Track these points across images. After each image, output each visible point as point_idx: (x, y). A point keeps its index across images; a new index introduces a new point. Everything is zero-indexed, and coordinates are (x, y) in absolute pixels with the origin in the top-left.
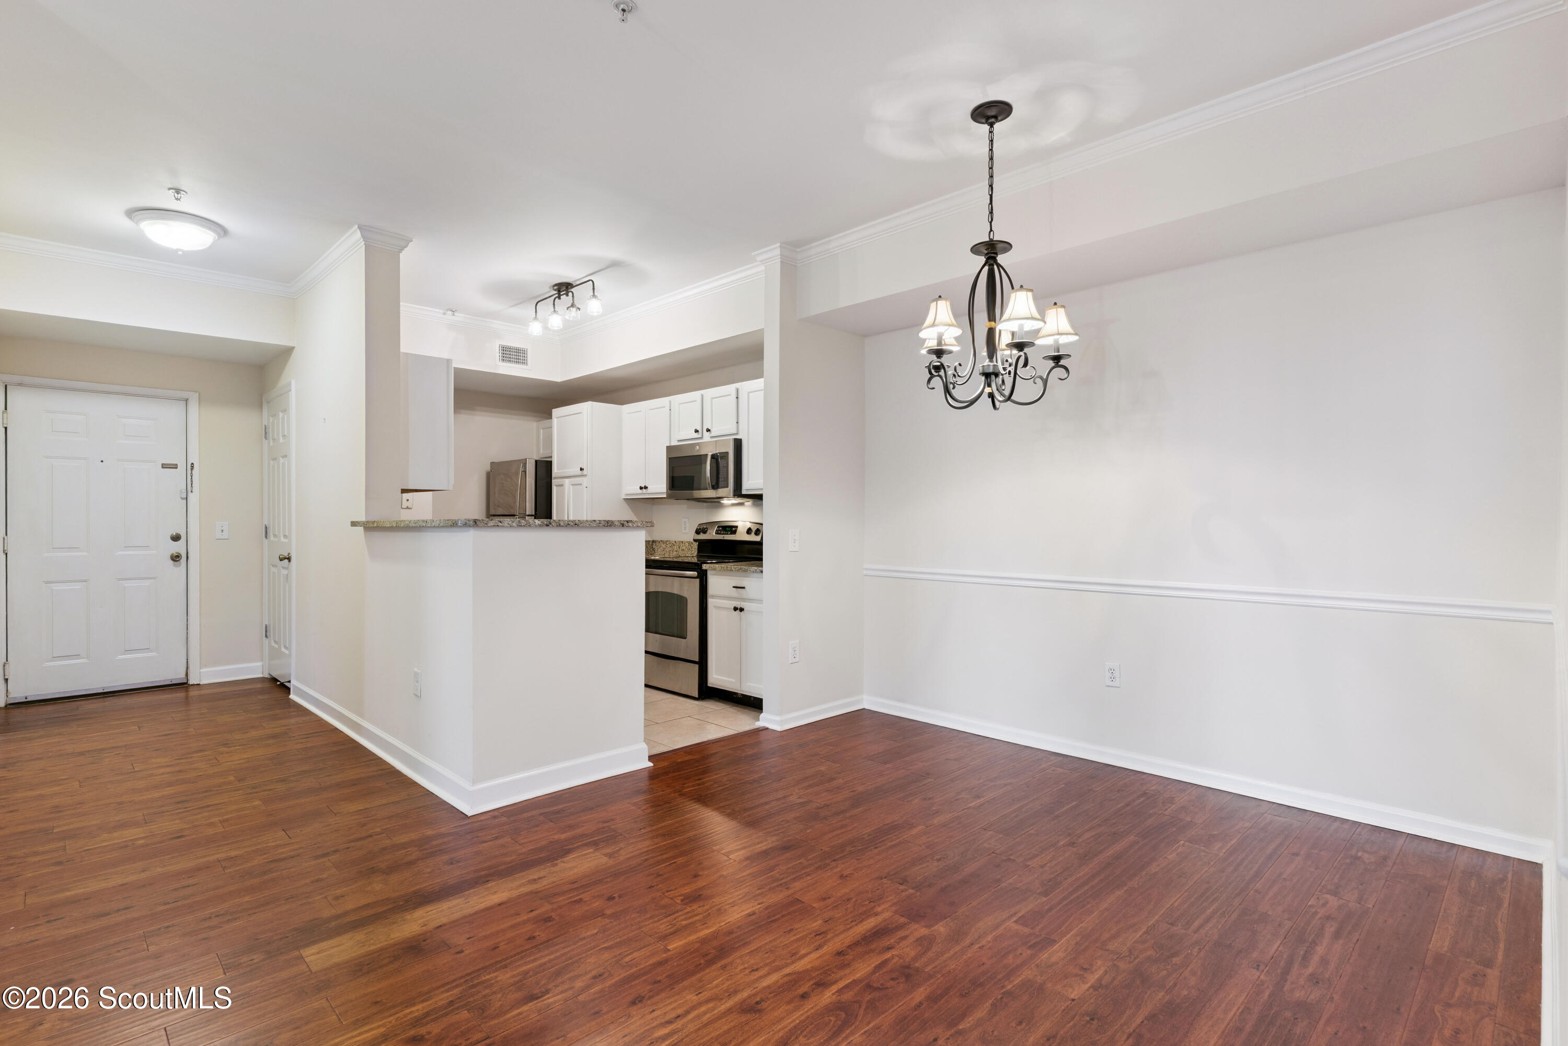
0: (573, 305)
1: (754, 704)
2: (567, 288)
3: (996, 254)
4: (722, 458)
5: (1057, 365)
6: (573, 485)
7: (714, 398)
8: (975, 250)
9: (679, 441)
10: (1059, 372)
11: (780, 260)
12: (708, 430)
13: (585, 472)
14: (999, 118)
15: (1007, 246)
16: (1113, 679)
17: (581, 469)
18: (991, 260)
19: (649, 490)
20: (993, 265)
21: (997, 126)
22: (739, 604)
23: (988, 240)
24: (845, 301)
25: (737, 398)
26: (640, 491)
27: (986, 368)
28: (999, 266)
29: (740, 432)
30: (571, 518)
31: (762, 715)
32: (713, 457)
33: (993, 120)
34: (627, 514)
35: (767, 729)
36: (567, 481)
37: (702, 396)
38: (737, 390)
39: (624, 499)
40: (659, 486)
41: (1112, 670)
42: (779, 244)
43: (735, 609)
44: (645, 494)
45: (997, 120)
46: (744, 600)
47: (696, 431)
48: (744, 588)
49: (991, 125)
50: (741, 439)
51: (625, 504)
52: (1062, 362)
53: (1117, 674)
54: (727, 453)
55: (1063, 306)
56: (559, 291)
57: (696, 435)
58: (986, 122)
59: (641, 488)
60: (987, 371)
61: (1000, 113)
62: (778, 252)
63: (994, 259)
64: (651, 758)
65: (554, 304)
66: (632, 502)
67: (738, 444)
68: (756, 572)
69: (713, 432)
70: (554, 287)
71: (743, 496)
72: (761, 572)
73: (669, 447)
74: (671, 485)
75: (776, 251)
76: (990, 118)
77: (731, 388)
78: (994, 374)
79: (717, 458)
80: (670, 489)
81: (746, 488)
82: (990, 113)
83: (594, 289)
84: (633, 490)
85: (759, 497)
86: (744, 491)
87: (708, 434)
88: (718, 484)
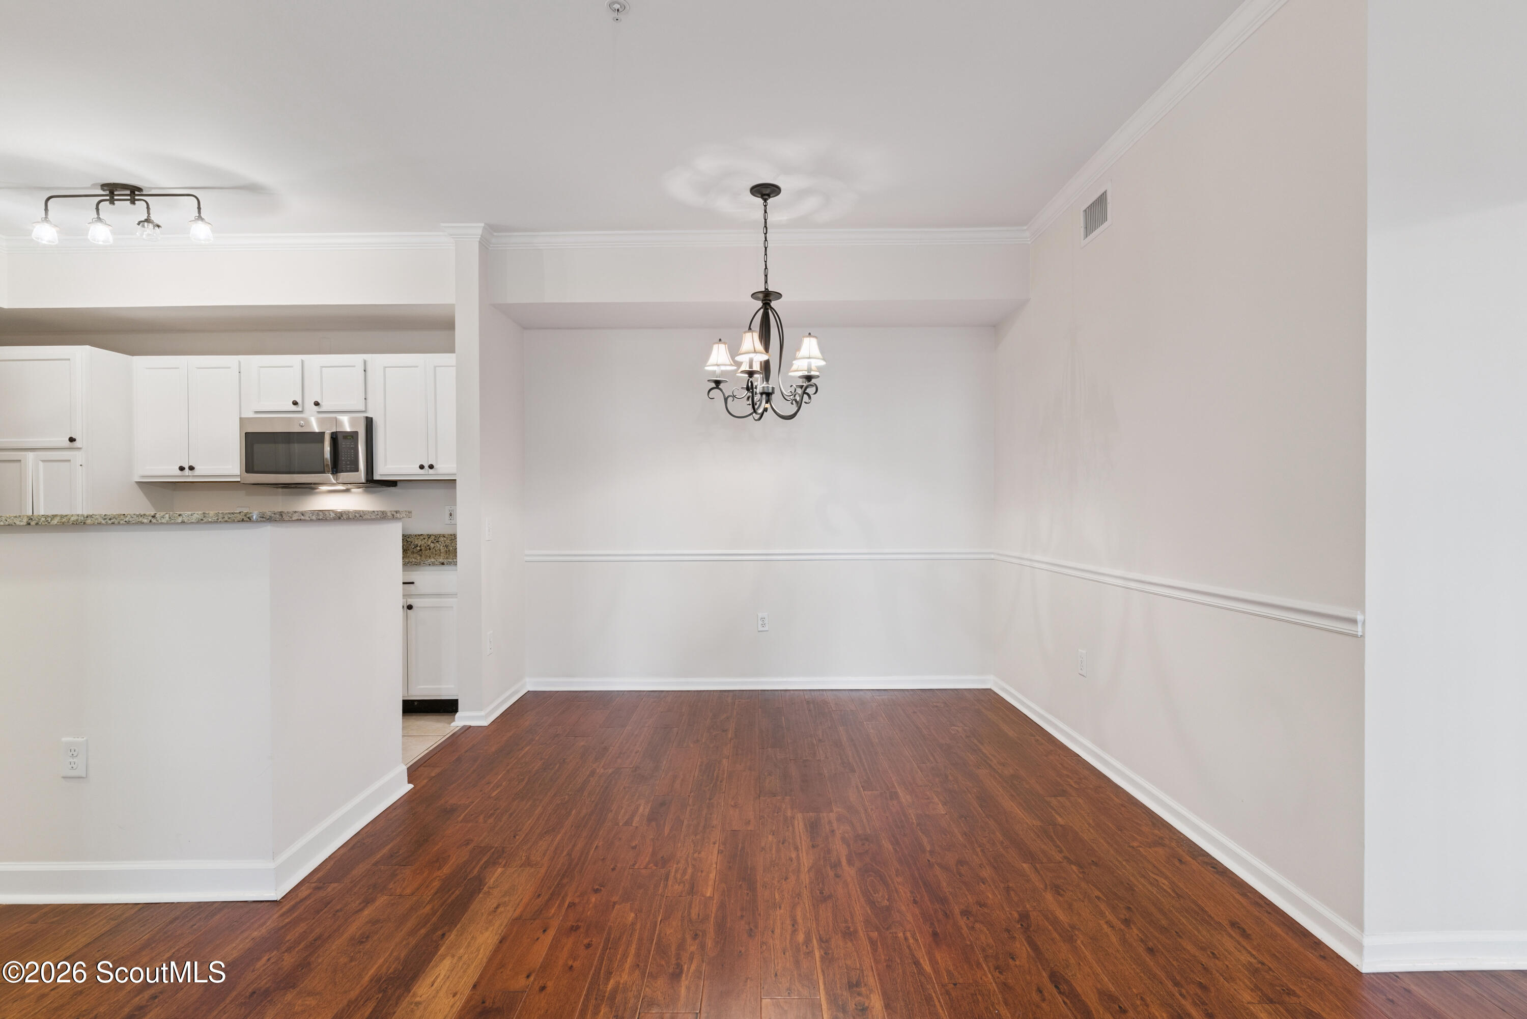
0: (148, 220)
1: (448, 707)
2: (132, 192)
3: (770, 301)
4: (344, 437)
6: (45, 461)
7: (324, 367)
8: (754, 296)
9: (256, 412)
11: (478, 240)
12: (317, 404)
13: (77, 443)
14: (771, 196)
15: (779, 296)
16: (763, 625)
17: (72, 439)
18: (766, 305)
19: (197, 472)
20: (768, 309)
21: (770, 201)
23: (764, 290)
24: (550, 297)
25: (365, 371)
26: (179, 472)
27: (765, 388)
28: (771, 308)
29: (370, 409)
31: (458, 715)
32: (333, 437)
33: (767, 197)
34: (141, 505)
35: (470, 727)
36: (30, 455)
37: (302, 362)
38: (365, 363)
39: (137, 482)
40: (225, 463)
41: (763, 619)
42: (483, 225)
44: (188, 477)
45: (770, 197)
46: (411, 596)
47: (295, 403)
48: (413, 583)
49: (765, 200)
50: (372, 418)
51: (139, 490)
53: (766, 622)
54: (356, 433)
56: (112, 194)
57: (294, 408)
58: (762, 197)
59: (181, 469)
60: (766, 391)
61: (773, 192)
62: (480, 231)
63: (769, 304)
65: (97, 208)
66: (151, 488)
67: (369, 422)
68: (433, 564)
69: (325, 406)
70: (104, 186)
71: (373, 483)
72: (443, 564)
73: (242, 420)
74: (250, 466)
75: (476, 230)
76: (765, 195)
77: (357, 359)
78: (773, 393)
79: (340, 438)
80: (247, 471)
81: (382, 471)
82: (765, 191)
83: (199, 208)
84: (168, 470)
85: (393, 484)
86: (377, 477)
87: (316, 408)
88: (336, 467)
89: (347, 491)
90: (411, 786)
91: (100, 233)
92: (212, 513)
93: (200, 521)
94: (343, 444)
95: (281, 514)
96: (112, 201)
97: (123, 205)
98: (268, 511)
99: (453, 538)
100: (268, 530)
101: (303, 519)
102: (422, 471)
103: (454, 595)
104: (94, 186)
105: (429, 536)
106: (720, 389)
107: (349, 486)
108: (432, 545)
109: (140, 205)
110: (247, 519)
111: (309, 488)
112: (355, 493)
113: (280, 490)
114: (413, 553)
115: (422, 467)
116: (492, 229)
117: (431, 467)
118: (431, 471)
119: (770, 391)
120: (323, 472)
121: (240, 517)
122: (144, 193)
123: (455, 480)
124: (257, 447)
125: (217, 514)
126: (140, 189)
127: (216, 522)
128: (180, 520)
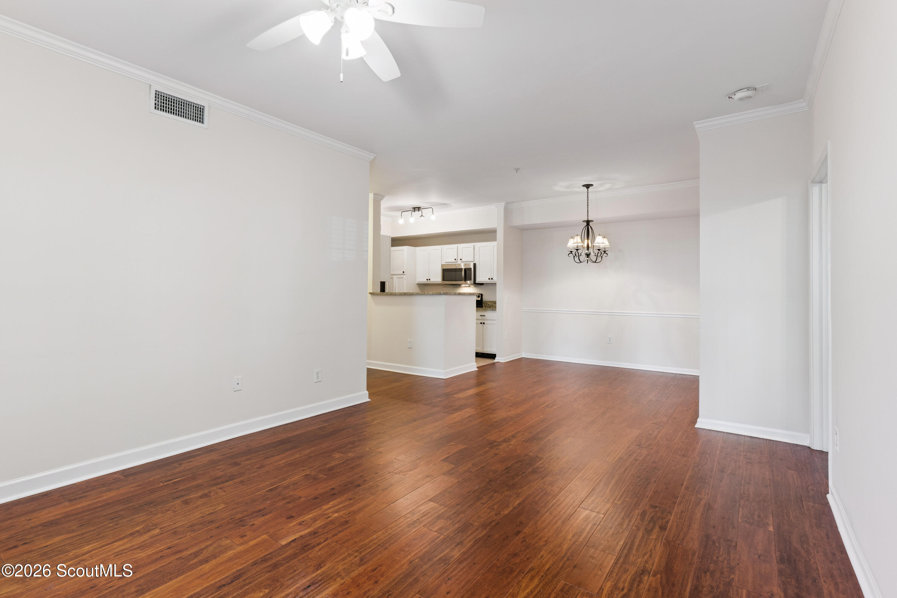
0: (422, 216)
1: (493, 356)
2: (419, 209)
3: (589, 223)
4: (468, 270)
5: (605, 253)
6: (397, 278)
7: (463, 248)
8: (584, 221)
9: (445, 263)
10: (605, 254)
11: (504, 207)
12: (461, 259)
13: (405, 273)
15: (592, 221)
17: (403, 272)
19: (431, 281)
20: (588, 226)
22: (482, 321)
23: (587, 219)
25: (474, 248)
26: (426, 281)
28: (590, 225)
29: (475, 261)
30: (397, 292)
31: (494, 359)
32: (465, 270)
34: (417, 290)
36: (395, 276)
37: (457, 246)
38: (474, 246)
39: (417, 284)
40: (437, 278)
42: (504, 203)
43: (481, 323)
44: (429, 282)
46: (484, 320)
47: (455, 259)
48: (485, 316)
49: (588, 189)
50: (476, 263)
51: (417, 286)
52: (606, 252)
54: (471, 268)
55: (606, 238)
56: (415, 210)
57: (455, 261)
59: (427, 280)
60: (587, 254)
61: (590, 186)
64: (477, 368)
65: (411, 214)
66: (420, 285)
67: (475, 265)
68: (490, 310)
69: (463, 260)
70: (413, 208)
71: (476, 284)
72: (493, 310)
73: (442, 265)
74: (443, 279)
75: (503, 204)
76: (587, 187)
77: (471, 245)
78: (589, 255)
79: (467, 270)
80: (443, 281)
81: (478, 281)
82: (588, 186)
83: (433, 211)
84: (423, 280)
85: (482, 284)
86: (477, 282)
87: (461, 260)
88: (466, 279)
89: (470, 286)
90: (477, 369)
91: (412, 220)
92: (434, 292)
93: (432, 294)
94: (467, 272)
95: (447, 293)
96: (414, 211)
97: (417, 212)
98: (445, 292)
99: (496, 302)
100: (444, 296)
101: (455, 294)
102: (489, 280)
103: (495, 320)
104: (411, 208)
105: (493, 302)
106: (572, 254)
107: (470, 285)
108: (493, 305)
109: (420, 212)
110: (440, 294)
111: (459, 285)
112: (472, 287)
113: (451, 286)
114: (488, 307)
115: (489, 279)
116: (507, 204)
117: (492, 279)
118: (492, 280)
119: (589, 254)
120: (462, 281)
121: (439, 293)
122: (421, 208)
123: (496, 283)
124: (445, 273)
125: (435, 293)
126: (420, 208)
127: (435, 294)
128: (429, 294)
